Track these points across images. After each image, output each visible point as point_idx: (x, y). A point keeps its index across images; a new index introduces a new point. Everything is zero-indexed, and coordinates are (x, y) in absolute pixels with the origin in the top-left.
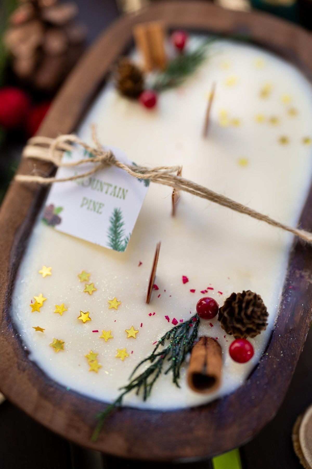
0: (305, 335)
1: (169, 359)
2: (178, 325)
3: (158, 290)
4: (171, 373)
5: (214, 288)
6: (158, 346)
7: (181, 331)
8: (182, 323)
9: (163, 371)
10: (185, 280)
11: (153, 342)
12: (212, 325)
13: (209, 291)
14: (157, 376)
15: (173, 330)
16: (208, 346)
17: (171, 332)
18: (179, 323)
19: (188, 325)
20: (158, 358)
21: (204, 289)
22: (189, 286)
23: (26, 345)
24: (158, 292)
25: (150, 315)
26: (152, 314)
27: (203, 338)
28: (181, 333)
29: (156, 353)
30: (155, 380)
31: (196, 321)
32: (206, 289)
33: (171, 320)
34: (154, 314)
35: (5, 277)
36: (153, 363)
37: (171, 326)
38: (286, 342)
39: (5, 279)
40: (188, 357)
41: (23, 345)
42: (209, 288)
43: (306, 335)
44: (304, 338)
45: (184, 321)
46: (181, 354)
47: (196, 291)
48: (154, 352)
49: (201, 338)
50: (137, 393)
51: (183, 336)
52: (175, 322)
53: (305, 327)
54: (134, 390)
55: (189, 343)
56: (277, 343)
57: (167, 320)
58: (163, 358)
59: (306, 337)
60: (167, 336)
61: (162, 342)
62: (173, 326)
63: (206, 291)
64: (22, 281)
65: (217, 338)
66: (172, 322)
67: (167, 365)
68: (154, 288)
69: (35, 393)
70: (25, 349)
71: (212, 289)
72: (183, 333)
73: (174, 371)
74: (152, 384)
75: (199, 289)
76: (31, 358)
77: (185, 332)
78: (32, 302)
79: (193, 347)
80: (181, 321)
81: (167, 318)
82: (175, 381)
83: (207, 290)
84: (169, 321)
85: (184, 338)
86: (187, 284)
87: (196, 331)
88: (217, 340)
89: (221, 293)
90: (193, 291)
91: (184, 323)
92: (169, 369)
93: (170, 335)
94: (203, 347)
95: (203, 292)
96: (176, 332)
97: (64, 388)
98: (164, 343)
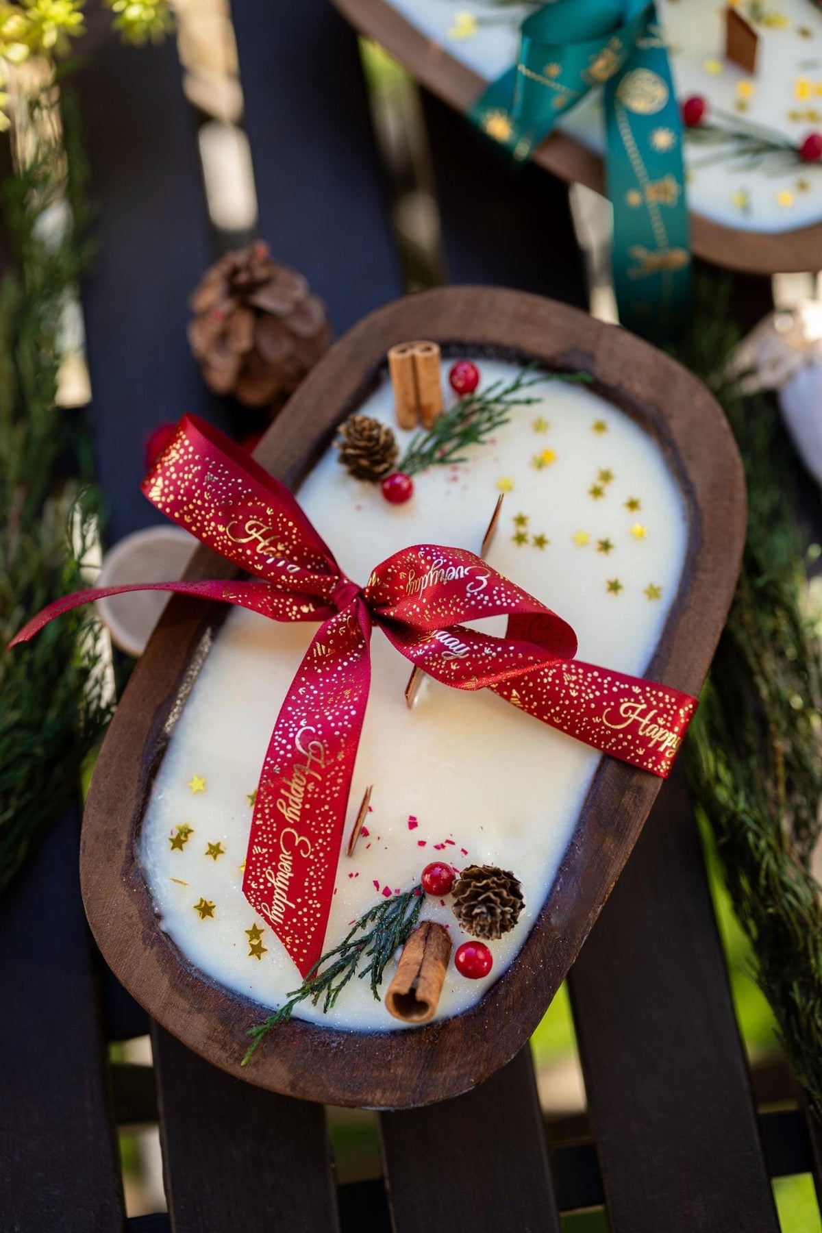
0: (583, 938)
1: (369, 954)
2: (391, 897)
3: (368, 837)
4: (369, 976)
5: (456, 843)
6: (354, 930)
7: (394, 909)
8: (397, 895)
9: (359, 971)
10: (413, 824)
11: (350, 921)
12: (443, 904)
13: (447, 845)
14: (348, 977)
15: (381, 906)
16: (429, 943)
17: (378, 908)
18: (394, 894)
19: (404, 899)
20: (353, 949)
21: (441, 841)
22: (418, 834)
23: (157, 905)
24: (368, 840)
25: (351, 875)
26: (354, 874)
27: (426, 925)
28: (393, 912)
29: (350, 941)
30: (343, 983)
31: (420, 893)
32: (443, 841)
33: (382, 888)
34: (357, 875)
35: (134, 788)
36: (344, 957)
37: (380, 899)
38: (550, 946)
39: (134, 793)
40: (399, 953)
41: (154, 904)
42: (448, 841)
43: (585, 938)
44: (580, 942)
45: (401, 893)
46: (389, 946)
47: (426, 845)
48: (348, 938)
49: (423, 922)
50: (315, 1002)
51: (394, 919)
52: (387, 892)
53: (585, 925)
54: (311, 997)
55: (401, 932)
56: (537, 946)
57: (376, 888)
58: (360, 950)
59: (584, 941)
60: (371, 915)
61: (363, 924)
62: (384, 898)
63: (443, 846)
64: (160, 797)
65: (447, 926)
66: (382, 891)
67: (365, 961)
68: (362, 833)
69: (165, 982)
70: (156, 912)
71: (452, 843)
72: (397, 913)
73: (374, 974)
74: (338, 989)
75: (432, 841)
76: (164, 926)
77: (399, 911)
78: (172, 834)
79: (409, 936)
80: (397, 891)
81: (376, 884)
82: (374, 988)
83: (445, 844)
84: (378, 890)
85: (395, 923)
86: (415, 830)
87: (416, 912)
88: (448, 929)
89: (466, 853)
90: (422, 843)
91: (401, 897)
92: (367, 970)
93: (376, 913)
94: (422, 943)
95: (437, 847)
96: (386, 909)
97: (208, 977)
98: (365, 926)
